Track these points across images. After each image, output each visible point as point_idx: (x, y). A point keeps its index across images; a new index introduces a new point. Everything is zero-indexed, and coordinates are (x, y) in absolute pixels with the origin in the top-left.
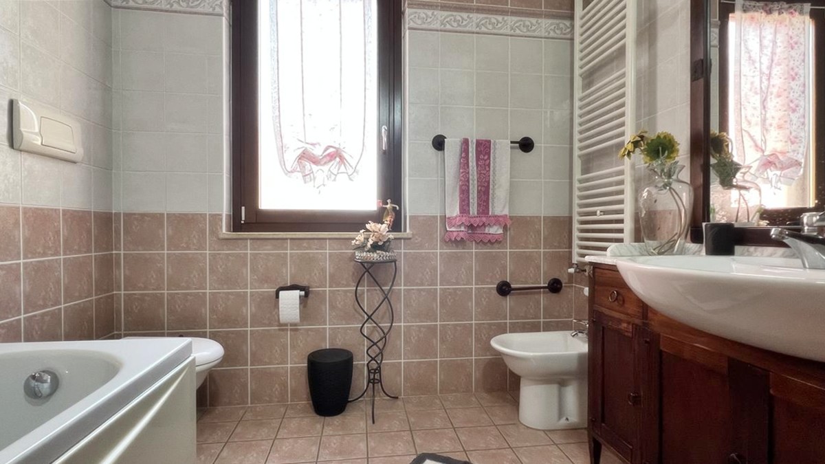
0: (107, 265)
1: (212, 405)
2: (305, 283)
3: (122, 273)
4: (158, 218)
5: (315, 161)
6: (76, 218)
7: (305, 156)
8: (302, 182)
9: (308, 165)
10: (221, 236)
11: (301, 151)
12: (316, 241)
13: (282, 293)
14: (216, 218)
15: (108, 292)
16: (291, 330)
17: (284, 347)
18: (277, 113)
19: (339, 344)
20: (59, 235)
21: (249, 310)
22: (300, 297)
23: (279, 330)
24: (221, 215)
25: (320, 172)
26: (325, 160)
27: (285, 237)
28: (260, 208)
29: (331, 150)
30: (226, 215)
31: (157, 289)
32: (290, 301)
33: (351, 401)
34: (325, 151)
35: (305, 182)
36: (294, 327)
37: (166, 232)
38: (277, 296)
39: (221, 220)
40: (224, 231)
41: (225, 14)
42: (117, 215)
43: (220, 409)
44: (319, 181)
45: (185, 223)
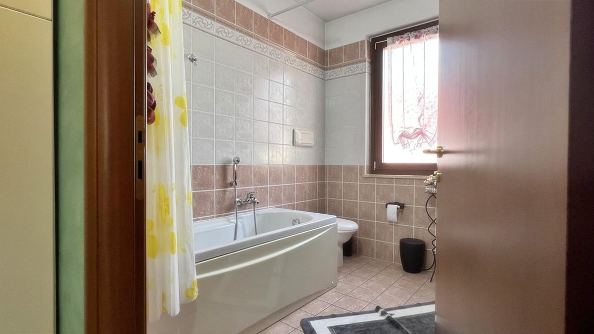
0: (323, 186)
1: (359, 254)
2: (402, 202)
3: (328, 190)
4: (339, 167)
5: (409, 137)
6: (312, 168)
7: (403, 135)
8: (402, 148)
9: (406, 140)
10: (364, 176)
11: (401, 132)
12: (408, 180)
13: (388, 205)
14: (362, 167)
15: (322, 197)
16: (395, 225)
17: (392, 233)
18: (391, 114)
19: (420, 238)
20: (306, 174)
21: (375, 212)
22: (398, 209)
23: (390, 224)
24: (364, 166)
25: (413, 142)
26: (415, 136)
27: (392, 177)
28: (383, 162)
29: (418, 130)
30: (367, 166)
31: (339, 198)
32: (392, 209)
33: (424, 270)
34: (414, 131)
35: (404, 149)
36: (396, 224)
37: (343, 174)
38: (386, 207)
39: (364, 168)
40: (365, 174)
41: (367, 71)
42: (327, 166)
43: (362, 256)
44: (412, 147)
45: (350, 169)
